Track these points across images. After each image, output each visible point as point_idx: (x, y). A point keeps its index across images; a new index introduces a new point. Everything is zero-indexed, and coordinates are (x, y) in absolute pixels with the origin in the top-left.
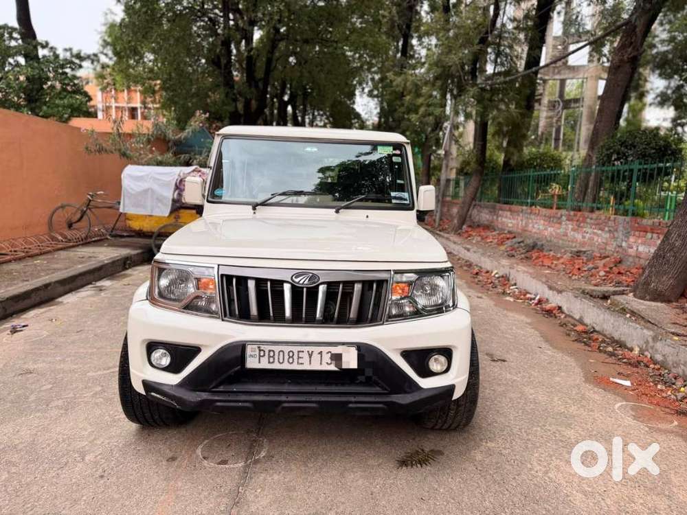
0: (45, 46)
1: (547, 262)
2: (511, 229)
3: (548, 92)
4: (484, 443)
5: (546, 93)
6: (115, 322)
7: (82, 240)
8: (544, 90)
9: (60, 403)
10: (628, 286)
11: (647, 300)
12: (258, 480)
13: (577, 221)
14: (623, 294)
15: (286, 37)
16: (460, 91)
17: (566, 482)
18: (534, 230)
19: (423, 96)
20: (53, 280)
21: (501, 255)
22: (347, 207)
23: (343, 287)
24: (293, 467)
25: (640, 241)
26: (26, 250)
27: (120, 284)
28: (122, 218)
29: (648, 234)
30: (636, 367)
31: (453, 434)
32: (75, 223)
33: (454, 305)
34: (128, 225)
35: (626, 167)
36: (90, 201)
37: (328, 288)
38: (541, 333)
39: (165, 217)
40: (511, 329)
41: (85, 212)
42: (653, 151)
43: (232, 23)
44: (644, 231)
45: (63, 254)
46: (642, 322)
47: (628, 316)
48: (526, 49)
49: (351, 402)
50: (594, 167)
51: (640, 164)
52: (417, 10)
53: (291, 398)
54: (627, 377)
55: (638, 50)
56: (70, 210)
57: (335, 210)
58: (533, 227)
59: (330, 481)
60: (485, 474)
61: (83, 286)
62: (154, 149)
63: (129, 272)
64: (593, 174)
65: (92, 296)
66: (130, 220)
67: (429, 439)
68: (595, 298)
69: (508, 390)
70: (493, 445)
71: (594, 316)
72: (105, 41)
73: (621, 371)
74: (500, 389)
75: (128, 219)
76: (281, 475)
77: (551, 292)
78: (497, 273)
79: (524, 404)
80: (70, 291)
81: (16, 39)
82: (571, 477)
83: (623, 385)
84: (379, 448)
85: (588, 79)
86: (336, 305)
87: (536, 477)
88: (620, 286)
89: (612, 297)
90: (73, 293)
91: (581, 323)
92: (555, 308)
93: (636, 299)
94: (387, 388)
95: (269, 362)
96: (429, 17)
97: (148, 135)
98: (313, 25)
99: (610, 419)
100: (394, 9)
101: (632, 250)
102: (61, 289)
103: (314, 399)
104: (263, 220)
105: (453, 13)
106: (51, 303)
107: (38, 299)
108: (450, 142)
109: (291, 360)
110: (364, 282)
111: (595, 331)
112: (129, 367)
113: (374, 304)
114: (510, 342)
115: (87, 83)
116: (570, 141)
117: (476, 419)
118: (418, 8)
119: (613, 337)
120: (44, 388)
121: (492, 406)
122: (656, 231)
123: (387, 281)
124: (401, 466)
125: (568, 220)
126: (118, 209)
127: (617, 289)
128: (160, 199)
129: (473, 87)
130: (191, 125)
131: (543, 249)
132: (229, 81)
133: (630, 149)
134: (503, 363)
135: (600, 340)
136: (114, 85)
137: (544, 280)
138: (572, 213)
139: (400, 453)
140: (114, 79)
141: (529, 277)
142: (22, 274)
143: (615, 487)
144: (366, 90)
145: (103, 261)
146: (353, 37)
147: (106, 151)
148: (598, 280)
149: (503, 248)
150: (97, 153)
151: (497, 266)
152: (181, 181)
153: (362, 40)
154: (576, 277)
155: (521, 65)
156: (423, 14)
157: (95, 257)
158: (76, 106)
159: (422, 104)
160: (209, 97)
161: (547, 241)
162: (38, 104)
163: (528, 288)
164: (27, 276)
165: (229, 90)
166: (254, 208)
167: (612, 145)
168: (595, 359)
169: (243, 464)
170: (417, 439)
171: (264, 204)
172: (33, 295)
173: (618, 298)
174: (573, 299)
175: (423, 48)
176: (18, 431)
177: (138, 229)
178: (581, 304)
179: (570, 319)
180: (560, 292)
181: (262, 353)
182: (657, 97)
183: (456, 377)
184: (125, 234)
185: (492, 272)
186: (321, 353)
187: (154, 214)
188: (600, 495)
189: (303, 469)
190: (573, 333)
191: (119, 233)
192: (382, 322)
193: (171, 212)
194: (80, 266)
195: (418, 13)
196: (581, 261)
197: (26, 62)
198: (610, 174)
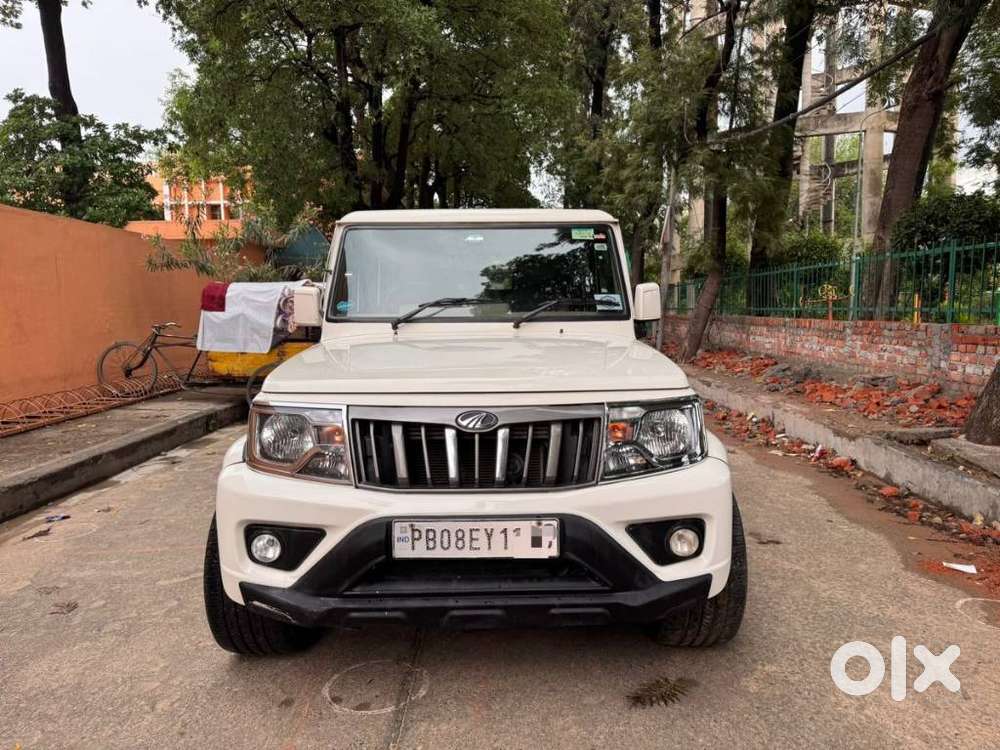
0: (90, 122)
1: (828, 396)
2: (770, 352)
3: (809, 154)
4: (760, 667)
5: (807, 155)
6: (196, 507)
7: (146, 393)
8: (803, 151)
9: (117, 626)
10: (955, 425)
11: (989, 444)
12: (416, 733)
13: (869, 334)
14: (950, 437)
15: (427, 94)
16: (682, 156)
17: (894, 722)
18: (805, 352)
19: (628, 166)
20: (105, 451)
21: (759, 390)
22: (530, 320)
23: (534, 430)
24: (470, 710)
25: (967, 359)
26: (66, 410)
27: (201, 453)
28: (202, 360)
29: (979, 346)
30: (981, 544)
31: (710, 653)
32: (136, 368)
33: (702, 453)
34: (211, 368)
35: (938, 251)
36: (157, 335)
37: (511, 434)
38: (828, 501)
39: (263, 354)
40: (784, 496)
41: (149, 352)
42: (976, 226)
43: (350, 79)
44: (973, 344)
45: (119, 413)
46: (984, 477)
47: (961, 468)
48: (775, 91)
49: (554, 606)
50: (888, 254)
51: (959, 245)
52: (612, 48)
53: (462, 603)
54: (968, 560)
55: (941, 82)
56: (127, 351)
57: (512, 324)
58: (803, 346)
59: (527, 731)
60: (765, 713)
61: (148, 458)
62: (245, 257)
63: (214, 435)
64: (888, 265)
65: (161, 471)
66: (215, 361)
67: (674, 662)
68: (907, 444)
69: (787, 586)
70: (774, 668)
71: (907, 471)
72: (172, 113)
73: (959, 551)
74: (775, 585)
75: (210, 360)
76: (452, 723)
77: (839, 439)
78: (753, 417)
79: (815, 604)
80: (131, 465)
81: (50, 117)
82: (900, 714)
83: (963, 573)
84: (600, 679)
85: (868, 132)
86: (524, 460)
87: (846, 716)
88: (942, 426)
89: (933, 441)
90: (135, 468)
91: (888, 484)
92: (846, 463)
93: (971, 444)
94: (608, 582)
95: (428, 548)
96: (630, 56)
97: (236, 239)
98: (466, 76)
99: (949, 624)
100: (580, 48)
101: (955, 373)
102: (115, 463)
103: (498, 602)
104: (409, 343)
105: (665, 48)
106: (104, 483)
107: (84, 479)
108: (671, 231)
109: (460, 544)
110: (564, 423)
111: (911, 494)
112: (219, 563)
113: (582, 456)
114: (785, 515)
115: (150, 172)
116: (846, 222)
117: (744, 630)
118: (614, 44)
119: (940, 502)
120: (96, 605)
121: (766, 611)
122: (989, 343)
123: (599, 419)
124: (634, 705)
125: (855, 333)
126: (195, 347)
127: (940, 430)
128: (256, 329)
129: (701, 148)
130: (297, 224)
131: (820, 378)
132: (349, 161)
133: (942, 225)
134: (777, 546)
135: (921, 507)
136: (187, 174)
137: (826, 421)
138: (860, 323)
139: (632, 685)
140: (186, 167)
141: (804, 418)
142: (61, 444)
143: (971, 727)
144: (545, 164)
145: (176, 421)
146: (523, 90)
147: (177, 264)
148: (910, 419)
149: (760, 379)
150: (165, 268)
151: (754, 406)
152: (286, 301)
153: (537, 92)
154: (875, 416)
155: (770, 113)
156: (621, 53)
157: (165, 416)
158: (133, 204)
159: (628, 179)
160: (322, 184)
161: (825, 366)
162: (80, 204)
163: (803, 436)
164: (68, 446)
165: (350, 173)
166: (395, 327)
167: (913, 220)
168: (915, 535)
169: (393, 708)
170: (656, 663)
171: (409, 319)
172: (76, 473)
173: (943, 442)
174: (873, 447)
175: (625, 99)
176: (56, 670)
177: (225, 373)
178: (886, 454)
179: (870, 478)
180: (852, 438)
181: (417, 535)
182: (970, 153)
183: (712, 563)
184: (207, 382)
185: (747, 416)
186: (505, 531)
187: (247, 351)
188: (950, 740)
189: (485, 713)
190: (878, 499)
191: (197, 380)
192: (594, 482)
193: (273, 348)
194: (143, 430)
195: (614, 52)
196: (880, 392)
197: (63, 146)
198: (914, 263)
